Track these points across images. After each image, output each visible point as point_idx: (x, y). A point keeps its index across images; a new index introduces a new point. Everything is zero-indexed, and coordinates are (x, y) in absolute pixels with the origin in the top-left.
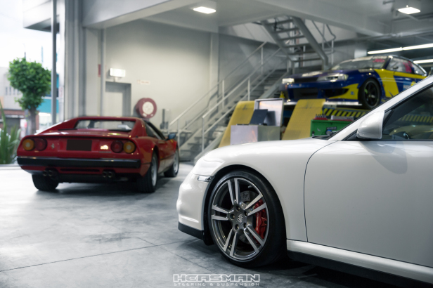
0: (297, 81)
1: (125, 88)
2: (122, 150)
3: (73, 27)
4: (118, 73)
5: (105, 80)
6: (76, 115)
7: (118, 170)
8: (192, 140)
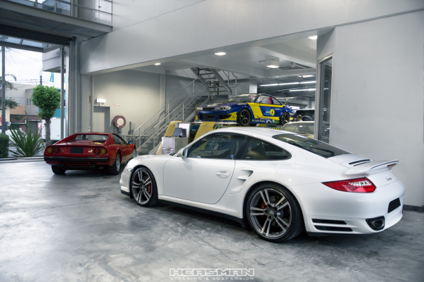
0: (204, 109)
1: (106, 110)
2: (100, 153)
3: (74, 74)
4: (101, 100)
5: (93, 105)
6: (76, 132)
7: (98, 164)
8: (148, 141)
